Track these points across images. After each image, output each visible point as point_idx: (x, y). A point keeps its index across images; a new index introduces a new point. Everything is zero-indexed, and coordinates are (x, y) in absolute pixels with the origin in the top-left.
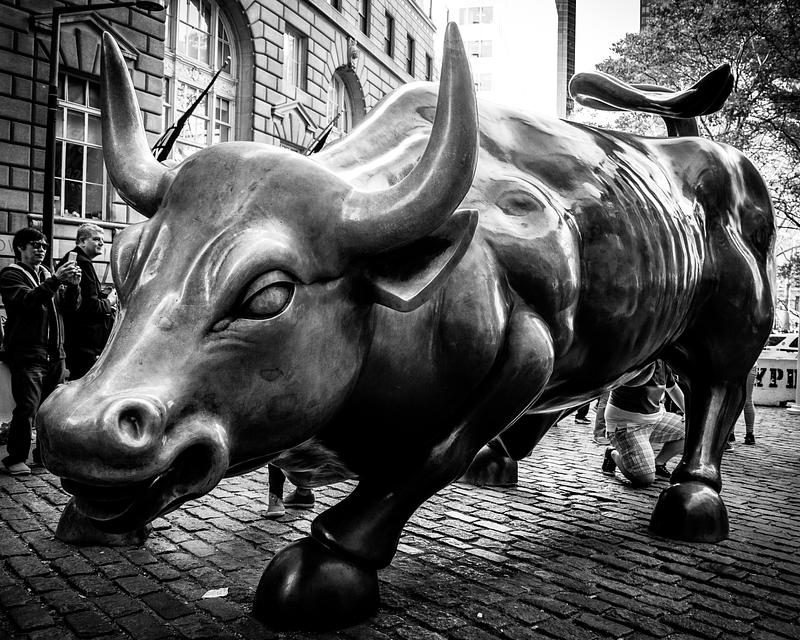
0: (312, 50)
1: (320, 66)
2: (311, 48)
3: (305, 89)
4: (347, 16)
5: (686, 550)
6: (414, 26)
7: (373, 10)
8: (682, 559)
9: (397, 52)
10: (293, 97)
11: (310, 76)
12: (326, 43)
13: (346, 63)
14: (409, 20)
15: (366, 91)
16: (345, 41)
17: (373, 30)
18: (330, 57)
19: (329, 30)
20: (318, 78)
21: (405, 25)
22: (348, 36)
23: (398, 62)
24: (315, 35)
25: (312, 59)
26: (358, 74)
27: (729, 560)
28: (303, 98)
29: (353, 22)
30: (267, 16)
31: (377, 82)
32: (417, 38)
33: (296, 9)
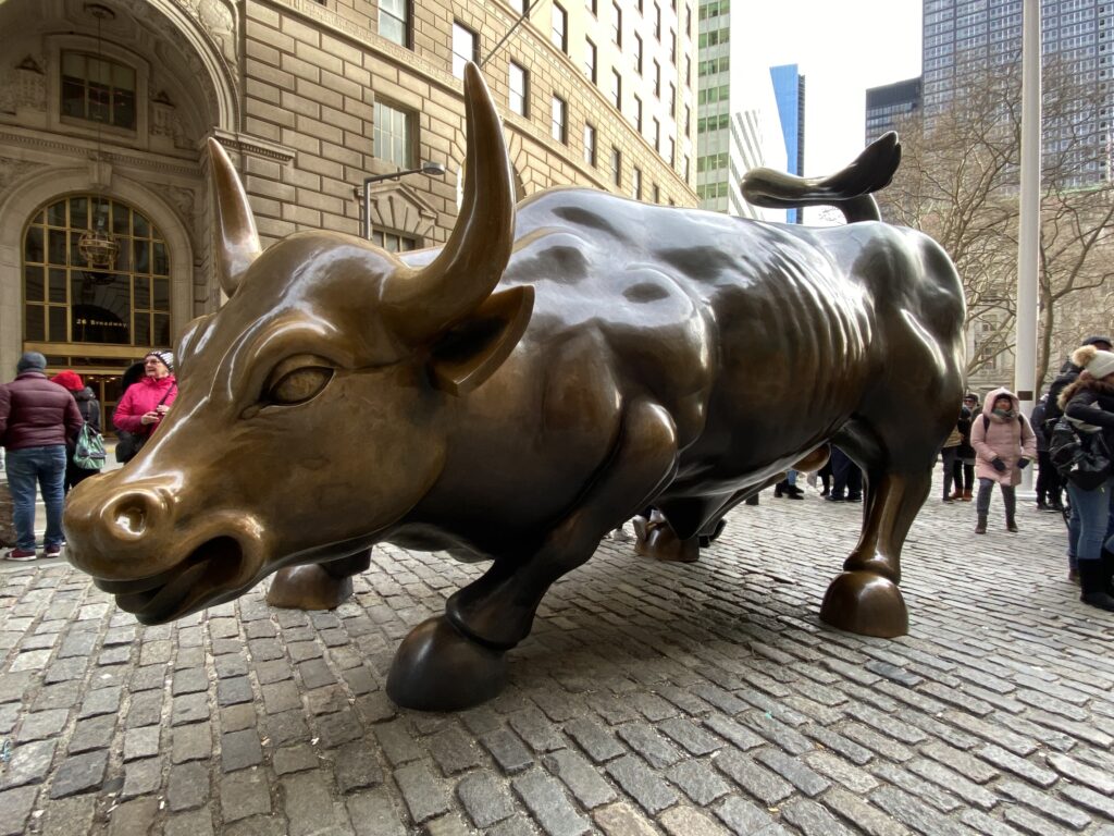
4: (602, 172)
5: (853, 644)
6: (659, 175)
7: (623, 165)
8: (846, 654)
14: (654, 170)
17: (624, 183)
21: (651, 175)
27: (902, 661)
29: (606, 176)
30: (537, 176)
32: (661, 186)
33: (559, 169)
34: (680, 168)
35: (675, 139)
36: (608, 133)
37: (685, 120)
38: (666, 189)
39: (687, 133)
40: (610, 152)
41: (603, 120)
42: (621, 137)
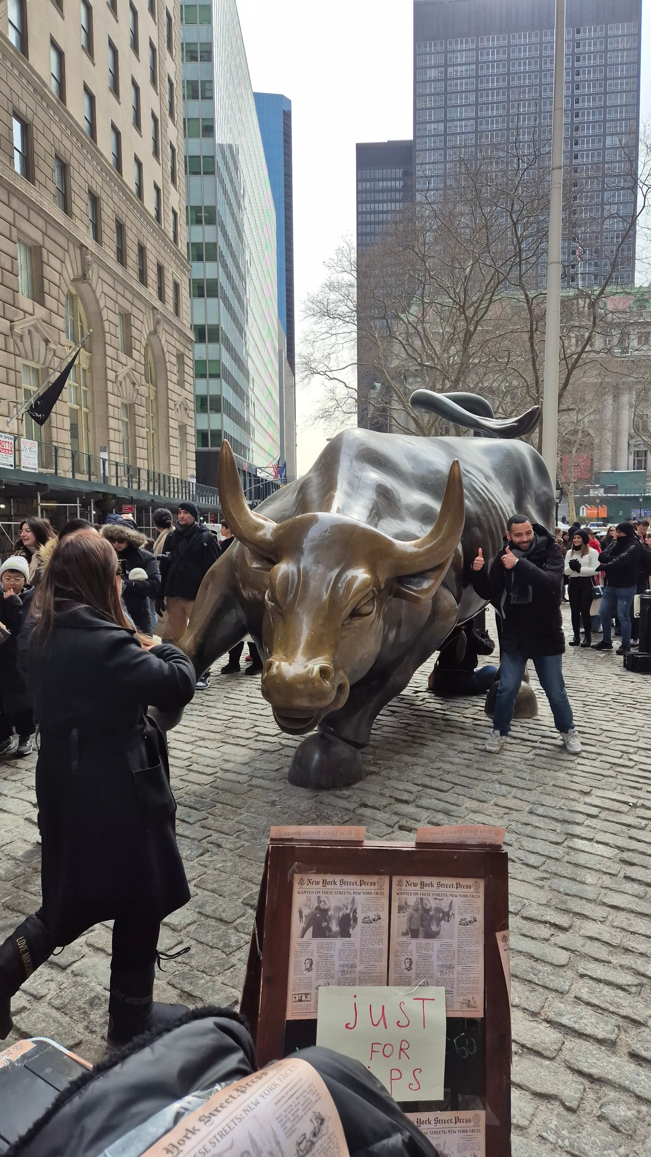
0: (46, 261)
1: (55, 277)
2: (45, 259)
3: (42, 303)
4: (78, 223)
6: (144, 231)
7: (103, 215)
9: (129, 262)
10: (31, 311)
11: (46, 289)
12: (60, 253)
13: (80, 273)
14: (139, 226)
15: (102, 304)
16: (78, 251)
17: (105, 238)
18: (64, 268)
19: (62, 240)
20: (54, 291)
21: (134, 230)
22: (82, 246)
23: (131, 272)
24: (49, 244)
25: (47, 272)
26: (94, 285)
28: (41, 312)
29: (83, 228)
31: (112, 293)
32: (148, 246)
33: (26, 216)
34: (168, 226)
35: (161, 187)
36: (83, 172)
37: (169, 164)
38: (154, 252)
39: (174, 181)
40: (86, 197)
41: (76, 153)
42: (99, 180)
